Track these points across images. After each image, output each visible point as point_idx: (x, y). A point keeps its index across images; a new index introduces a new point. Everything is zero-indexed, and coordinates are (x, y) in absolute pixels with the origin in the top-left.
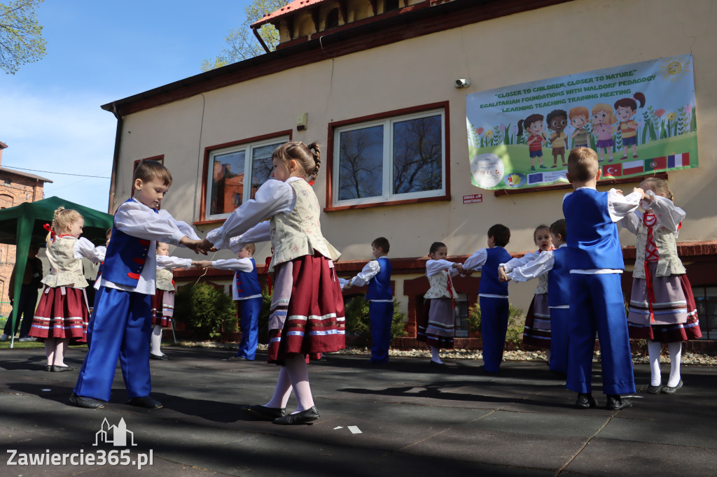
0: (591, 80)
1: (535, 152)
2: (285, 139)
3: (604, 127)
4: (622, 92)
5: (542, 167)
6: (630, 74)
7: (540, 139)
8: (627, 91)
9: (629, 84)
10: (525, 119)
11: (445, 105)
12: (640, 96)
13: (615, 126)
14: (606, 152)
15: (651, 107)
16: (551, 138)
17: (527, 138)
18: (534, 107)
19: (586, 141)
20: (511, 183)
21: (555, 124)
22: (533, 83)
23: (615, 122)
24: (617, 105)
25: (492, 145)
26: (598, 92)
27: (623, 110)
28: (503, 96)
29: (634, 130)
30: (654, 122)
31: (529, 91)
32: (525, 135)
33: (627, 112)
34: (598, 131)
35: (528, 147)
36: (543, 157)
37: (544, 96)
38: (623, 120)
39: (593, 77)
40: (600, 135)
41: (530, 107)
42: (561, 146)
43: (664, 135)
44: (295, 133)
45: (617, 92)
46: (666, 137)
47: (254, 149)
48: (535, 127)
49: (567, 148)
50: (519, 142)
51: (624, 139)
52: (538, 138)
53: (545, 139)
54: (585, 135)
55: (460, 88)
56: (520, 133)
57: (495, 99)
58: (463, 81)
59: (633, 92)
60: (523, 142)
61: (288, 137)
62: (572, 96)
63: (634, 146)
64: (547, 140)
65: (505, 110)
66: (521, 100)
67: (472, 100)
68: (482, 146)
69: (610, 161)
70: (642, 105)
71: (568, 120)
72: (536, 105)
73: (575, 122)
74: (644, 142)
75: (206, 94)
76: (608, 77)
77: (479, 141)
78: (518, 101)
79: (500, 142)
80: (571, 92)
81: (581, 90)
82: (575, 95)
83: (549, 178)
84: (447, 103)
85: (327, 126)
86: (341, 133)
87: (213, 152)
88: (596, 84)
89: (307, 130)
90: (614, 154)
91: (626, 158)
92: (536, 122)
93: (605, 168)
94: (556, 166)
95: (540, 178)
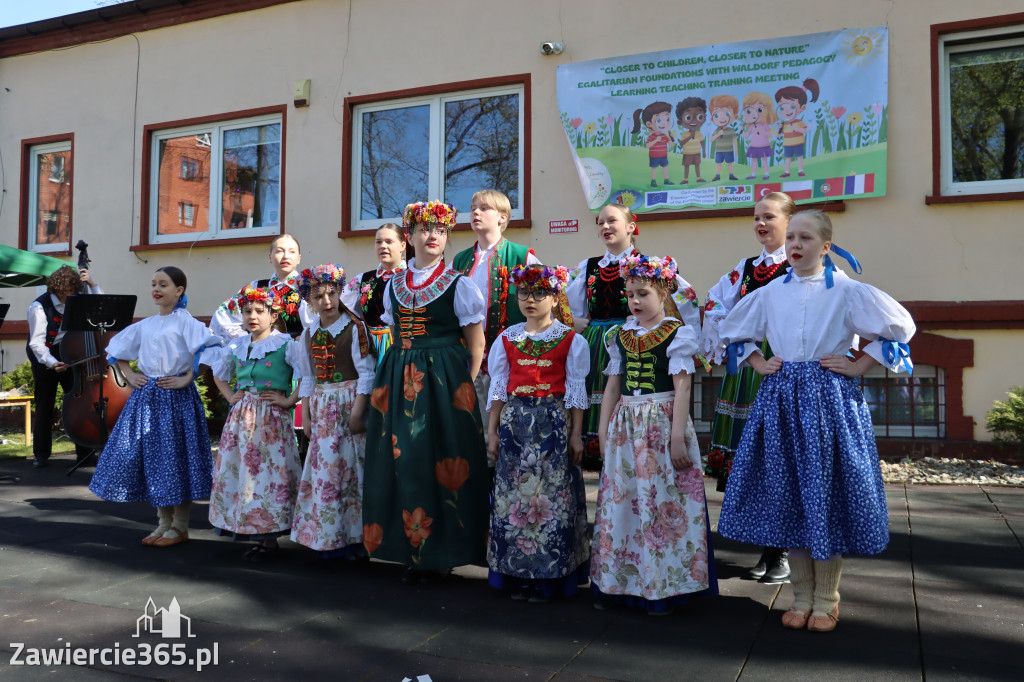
0: (743, 56)
1: (658, 159)
2: (277, 118)
3: (759, 128)
4: (787, 77)
5: (667, 182)
6: (800, 50)
7: (665, 139)
8: (794, 76)
9: (797, 65)
10: (643, 108)
11: (524, 80)
12: (811, 84)
13: (774, 128)
14: (760, 165)
15: (827, 102)
16: (681, 139)
17: (646, 137)
18: (659, 90)
19: (732, 146)
21: (688, 118)
22: (658, 54)
23: (775, 121)
24: (779, 97)
25: (594, 145)
26: (753, 74)
27: (788, 104)
28: (612, 72)
29: (802, 134)
30: (830, 125)
31: (651, 66)
32: (644, 133)
33: (792, 108)
34: (750, 133)
35: (646, 151)
36: (668, 168)
37: (674, 75)
38: (787, 119)
39: (747, 51)
40: (753, 140)
41: (652, 91)
42: (695, 152)
43: (842, 145)
44: (291, 110)
45: (779, 76)
46: (845, 148)
47: (225, 132)
48: (659, 121)
49: (704, 156)
50: (634, 143)
51: (787, 148)
52: (663, 139)
53: (673, 141)
54: (730, 137)
55: (546, 55)
56: (636, 130)
57: (600, 76)
58: (551, 45)
59: (803, 77)
60: (640, 143)
61: (280, 115)
62: (714, 77)
63: (799, 158)
64: (676, 141)
65: (615, 93)
66: (639, 79)
67: (567, 74)
68: (579, 147)
69: (765, 178)
70: (815, 99)
71: (708, 113)
72: (662, 88)
73: (716, 116)
74: (814, 153)
75: (139, 35)
76: (768, 53)
77: (575, 139)
78: (635, 80)
79: (607, 143)
80: (713, 71)
81: (728, 70)
82: (719, 77)
83: (677, 200)
84: (528, 76)
85: (342, 102)
86: (364, 114)
87: (157, 134)
88: (750, 61)
89: (311, 108)
90: (772, 169)
91: (788, 175)
92: (661, 114)
93: (758, 188)
94: (687, 182)
95: (663, 198)
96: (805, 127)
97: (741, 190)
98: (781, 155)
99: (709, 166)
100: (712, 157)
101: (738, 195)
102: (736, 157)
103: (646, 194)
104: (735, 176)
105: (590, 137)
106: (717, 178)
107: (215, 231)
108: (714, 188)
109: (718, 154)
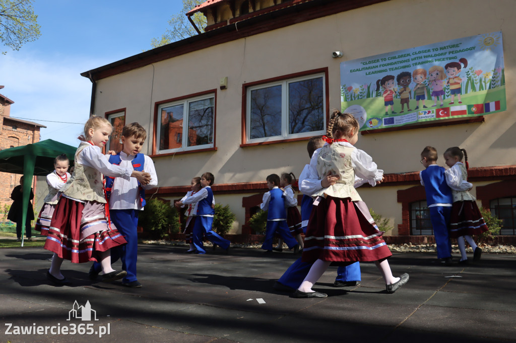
0: (429, 51)
2: (212, 96)
3: (437, 82)
4: (450, 58)
5: (393, 112)
6: (457, 46)
8: (455, 58)
9: (456, 53)
10: (381, 79)
11: (325, 70)
12: (463, 60)
14: (438, 100)
15: (472, 68)
16: (400, 91)
17: (382, 92)
18: (388, 70)
19: (424, 92)
20: (371, 125)
21: (403, 82)
22: (388, 54)
23: (445, 78)
24: (447, 66)
25: (358, 98)
26: (434, 58)
27: (452, 70)
28: (366, 64)
29: (459, 83)
30: (474, 79)
33: (454, 71)
34: (433, 85)
35: (383, 98)
36: (394, 105)
37: (395, 63)
38: (451, 77)
39: (431, 49)
40: (434, 88)
41: (385, 71)
42: (406, 97)
43: (481, 88)
44: (219, 91)
45: (447, 58)
46: (483, 89)
47: (190, 103)
48: (389, 84)
49: (411, 98)
50: (377, 96)
51: (452, 90)
52: (391, 92)
54: (423, 88)
55: (335, 58)
56: (378, 89)
57: (361, 66)
58: (338, 53)
61: (214, 94)
62: (415, 62)
63: (459, 95)
64: (397, 93)
65: (368, 73)
66: (379, 66)
67: (345, 66)
68: (352, 100)
69: (441, 105)
70: (465, 67)
71: (412, 78)
72: (390, 69)
73: (416, 79)
74: (466, 92)
75: (155, 64)
76: (441, 49)
77: (350, 96)
78: (377, 67)
79: (364, 97)
80: (414, 59)
81: (422, 57)
82: (417, 61)
83: (400, 121)
84: (327, 69)
85: (242, 86)
86: (252, 91)
87: (160, 105)
88: (432, 53)
89: (228, 90)
90: (445, 101)
91: (453, 103)
92: (389, 81)
93: (438, 111)
94: (403, 112)
96: (461, 80)
97: (429, 112)
98: (449, 94)
100: (415, 98)
101: (428, 115)
102: (426, 97)
103: (383, 119)
104: (426, 106)
105: (356, 95)
106: (417, 108)
107: (185, 147)
108: (416, 113)
109: (417, 96)
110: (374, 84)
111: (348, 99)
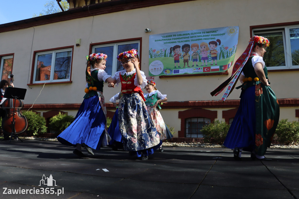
1: (177, 61)
2: (71, 49)
3: (205, 52)
4: (212, 39)
5: (179, 67)
6: (215, 32)
7: (179, 55)
8: (214, 38)
9: (215, 36)
10: (173, 47)
11: (140, 39)
12: (219, 41)
13: (209, 52)
14: (205, 62)
15: (223, 45)
16: (183, 55)
17: (173, 55)
18: (177, 42)
19: (197, 57)
20: (166, 73)
21: (185, 50)
22: (177, 32)
23: (209, 50)
24: (210, 43)
25: (159, 57)
26: (203, 38)
27: (212, 46)
28: (164, 37)
29: (216, 54)
30: (224, 51)
32: (173, 53)
33: (213, 46)
34: (202, 53)
35: (174, 58)
36: (179, 63)
37: (181, 38)
38: (212, 49)
39: (201, 32)
40: (203, 55)
41: (175, 42)
42: (187, 59)
43: (227, 56)
44: (75, 47)
45: (210, 38)
47: (56, 53)
48: (177, 50)
49: (190, 60)
50: (170, 56)
51: (212, 57)
54: (197, 55)
55: (147, 32)
56: (171, 53)
57: (161, 38)
58: (148, 29)
59: (216, 39)
60: (172, 56)
61: (72, 49)
62: (192, 39)
63: (216, 60)
64: (182, 56)
65: (165, 43)
67: (152, 38)
68: (155, 57)
69: (206, 65)
70: (220, 44)
71: (190, 48)
72: (178, 41)
73: (193, 49)
74: (220, 59)
75: (35, 27)
76: (207, 32)
77: (154, 55)
78: (171, 39)
79: (162, 56)
80: (192, 37)
81: (196, 37)
82: (194, 39)
83: (182, 72)
84: (141, 38)
85: (89, 45)
86: (95, 48)
87: (37, 53)
88: (202, 34)
89: (81, 46)
90: (208, 63)
91: (212, 65)
93: (204, 68)
94: (185, 67)
95: (178, 71)
96: (217, 52)
97: (199, 69)
99: (191, 62)
100: (192, 60)
102: (198, 60)
103: (173, 70)
104: (198, 65)
105: (158, 54)
106: (193, 66)
107: (51, 80)
108: (192, 69)
109: (193, 59)
110: (169, 50)
111: (153, 57)
